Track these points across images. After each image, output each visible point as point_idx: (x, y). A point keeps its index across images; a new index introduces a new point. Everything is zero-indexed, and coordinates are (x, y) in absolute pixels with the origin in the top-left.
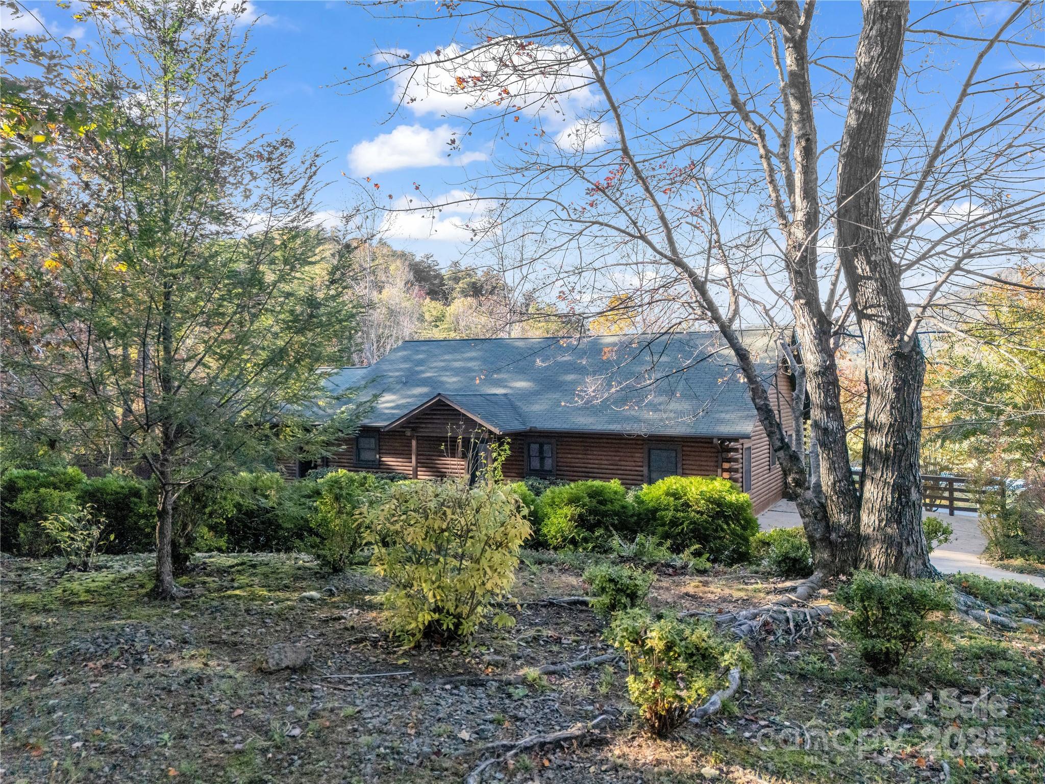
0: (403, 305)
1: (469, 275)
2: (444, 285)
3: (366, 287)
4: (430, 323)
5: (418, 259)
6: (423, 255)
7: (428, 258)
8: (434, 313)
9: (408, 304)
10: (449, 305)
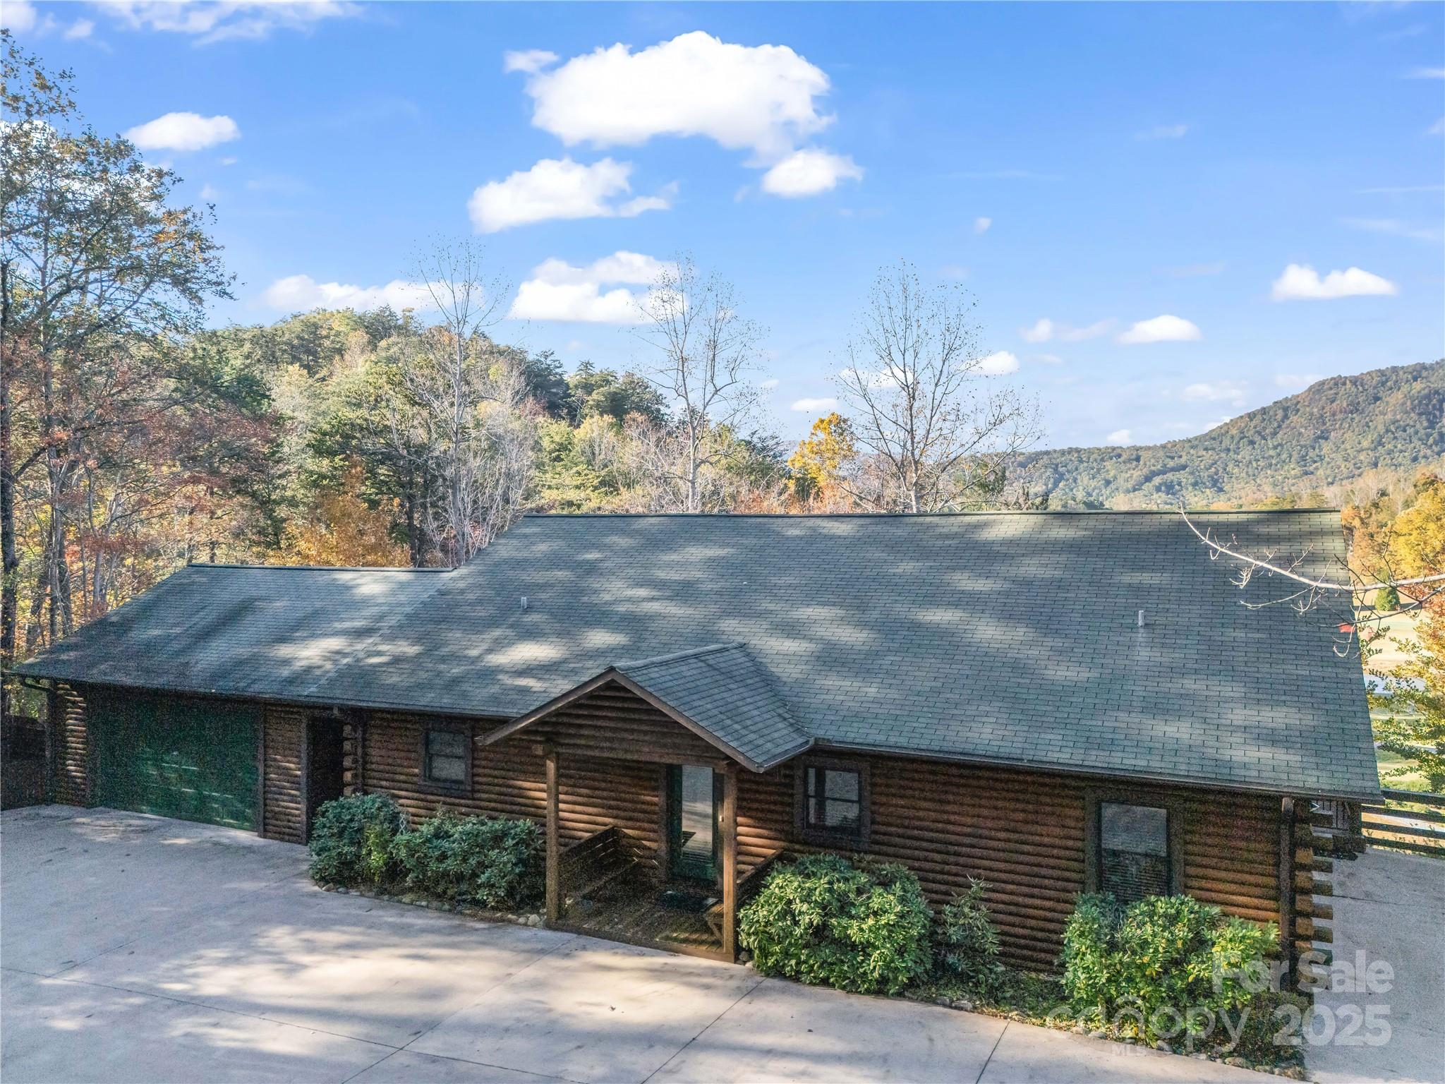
0: (510, 426)
1: (608, 382)
2: (570, 396)
3: (452, 404)
4: (550, 453)
5: (531, 357)
6: (538, 352)
7: (546, 357)
8: (557, 439)
9: (516, 425)
10: (578, 426)
